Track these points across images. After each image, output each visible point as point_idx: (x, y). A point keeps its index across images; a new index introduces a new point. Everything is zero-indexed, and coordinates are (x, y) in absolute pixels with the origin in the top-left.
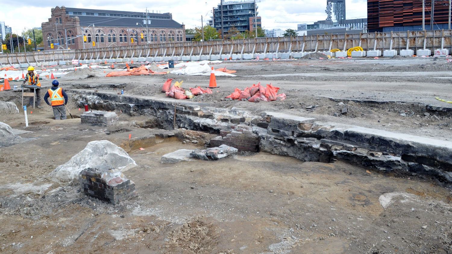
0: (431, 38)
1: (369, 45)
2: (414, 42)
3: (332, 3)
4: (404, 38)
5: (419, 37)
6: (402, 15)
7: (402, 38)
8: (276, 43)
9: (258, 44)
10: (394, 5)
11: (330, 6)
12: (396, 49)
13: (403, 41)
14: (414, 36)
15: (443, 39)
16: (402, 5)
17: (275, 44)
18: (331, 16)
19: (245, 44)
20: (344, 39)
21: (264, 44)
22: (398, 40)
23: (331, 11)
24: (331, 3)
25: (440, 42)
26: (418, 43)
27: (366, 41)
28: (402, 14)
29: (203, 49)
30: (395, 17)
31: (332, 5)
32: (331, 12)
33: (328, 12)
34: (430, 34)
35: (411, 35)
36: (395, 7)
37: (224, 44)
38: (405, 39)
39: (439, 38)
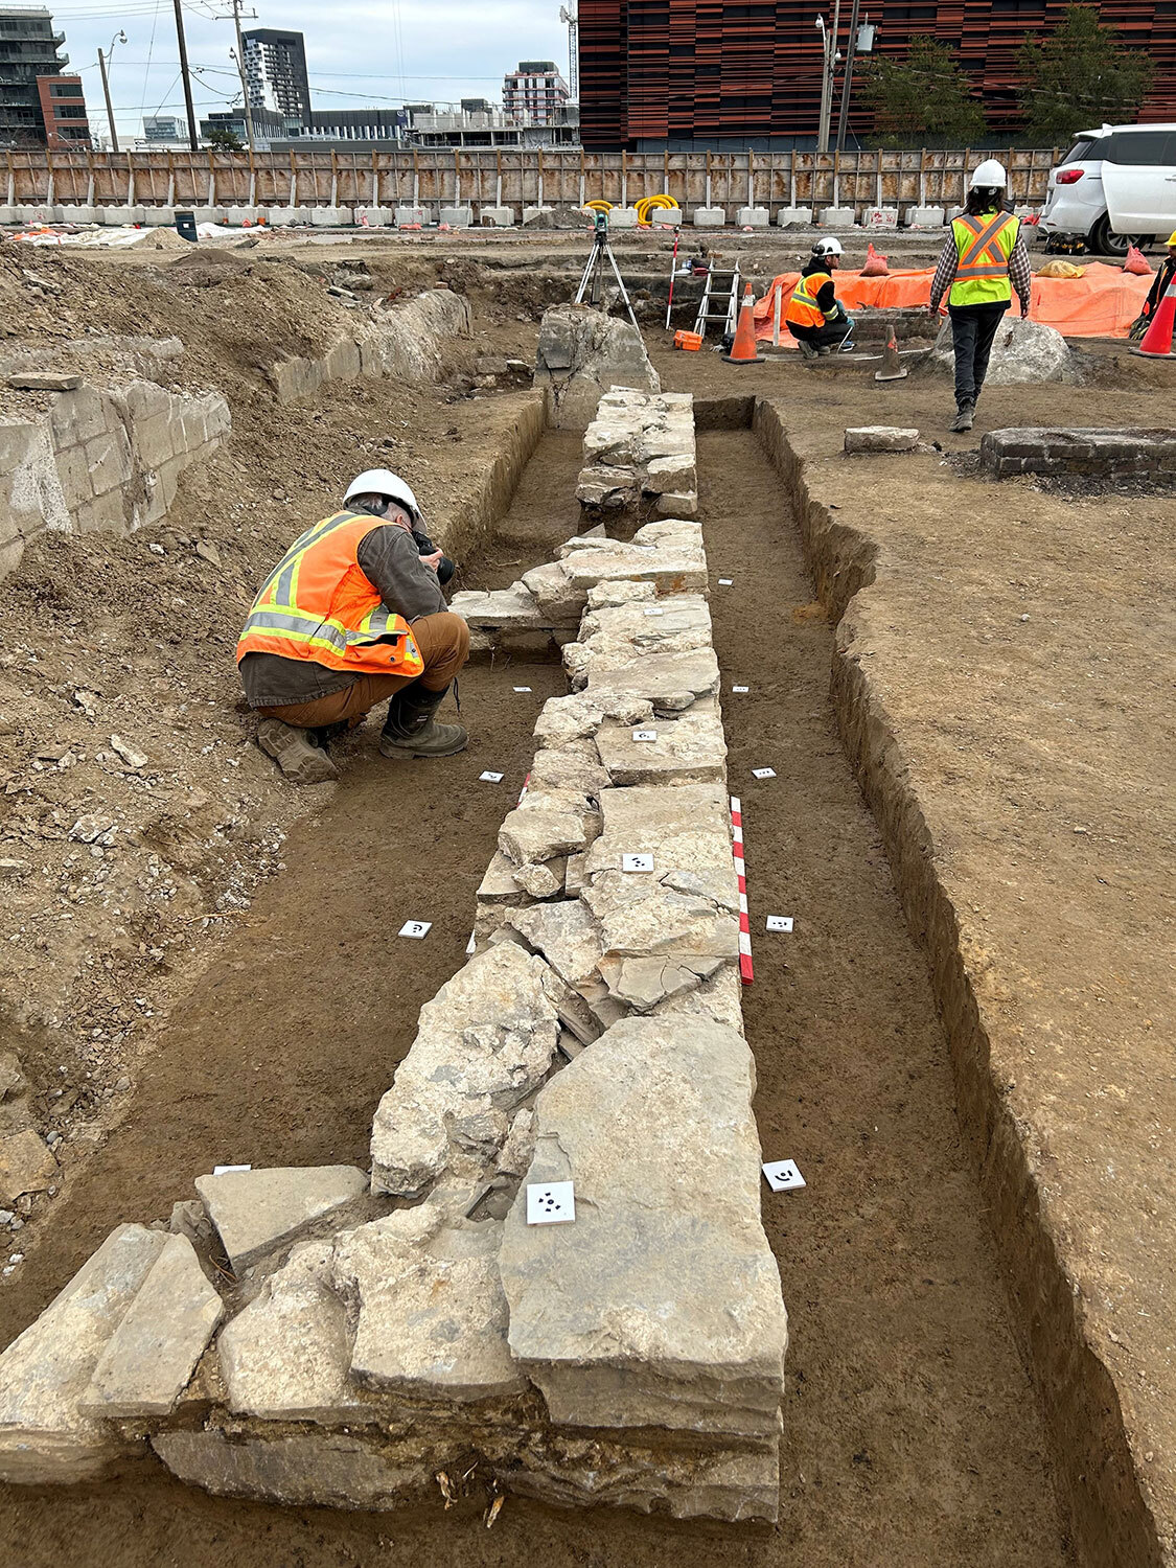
0: (850, 174)
1: (689, 191)
2: (806, 187)
3: (261, 46)
4: (781, 173)
5: (821, 171)
6: (691, 104)
7: (777, 172)
8: (408, 174)
9: (344, 174)
10: (671, 67)
11: (254, 55)
12: (766, 204)
13: (779, 183)
14: (808, 167)
15: (879, 177)
16: (692, 71)
17: (404, 175)
18: (262, 93)
19: (297, 172)
20: (620, 171)
21: (366, 174)
22: (766, 179)
23: (260, 76)
24: (257, 46)
25: (872, 187)
26: (819, 189)
27: (680, 179)
28: (692, 99)
29: (135, 181)
30: (672, 109)
31: (260, 52)
32: (260, 81)
33: (250, 79)
34: (847, 163)
35: (799, 163)
36: (672, 76)
37: (216, 165)
38: (784, 174)
39: (868, 174)
